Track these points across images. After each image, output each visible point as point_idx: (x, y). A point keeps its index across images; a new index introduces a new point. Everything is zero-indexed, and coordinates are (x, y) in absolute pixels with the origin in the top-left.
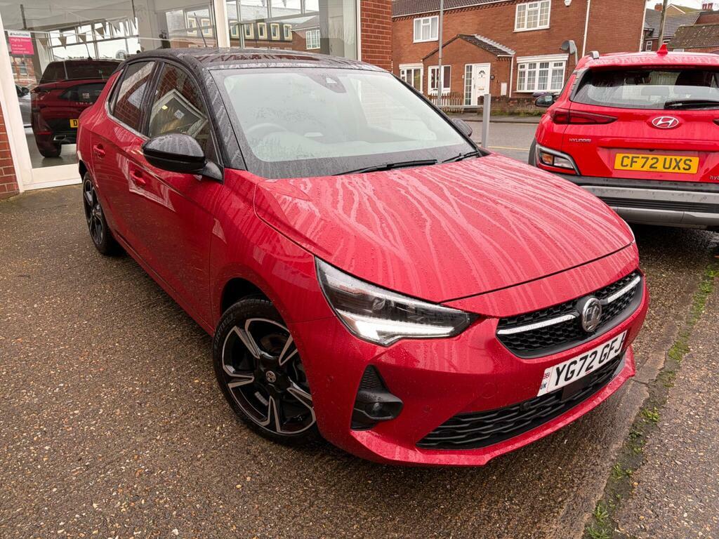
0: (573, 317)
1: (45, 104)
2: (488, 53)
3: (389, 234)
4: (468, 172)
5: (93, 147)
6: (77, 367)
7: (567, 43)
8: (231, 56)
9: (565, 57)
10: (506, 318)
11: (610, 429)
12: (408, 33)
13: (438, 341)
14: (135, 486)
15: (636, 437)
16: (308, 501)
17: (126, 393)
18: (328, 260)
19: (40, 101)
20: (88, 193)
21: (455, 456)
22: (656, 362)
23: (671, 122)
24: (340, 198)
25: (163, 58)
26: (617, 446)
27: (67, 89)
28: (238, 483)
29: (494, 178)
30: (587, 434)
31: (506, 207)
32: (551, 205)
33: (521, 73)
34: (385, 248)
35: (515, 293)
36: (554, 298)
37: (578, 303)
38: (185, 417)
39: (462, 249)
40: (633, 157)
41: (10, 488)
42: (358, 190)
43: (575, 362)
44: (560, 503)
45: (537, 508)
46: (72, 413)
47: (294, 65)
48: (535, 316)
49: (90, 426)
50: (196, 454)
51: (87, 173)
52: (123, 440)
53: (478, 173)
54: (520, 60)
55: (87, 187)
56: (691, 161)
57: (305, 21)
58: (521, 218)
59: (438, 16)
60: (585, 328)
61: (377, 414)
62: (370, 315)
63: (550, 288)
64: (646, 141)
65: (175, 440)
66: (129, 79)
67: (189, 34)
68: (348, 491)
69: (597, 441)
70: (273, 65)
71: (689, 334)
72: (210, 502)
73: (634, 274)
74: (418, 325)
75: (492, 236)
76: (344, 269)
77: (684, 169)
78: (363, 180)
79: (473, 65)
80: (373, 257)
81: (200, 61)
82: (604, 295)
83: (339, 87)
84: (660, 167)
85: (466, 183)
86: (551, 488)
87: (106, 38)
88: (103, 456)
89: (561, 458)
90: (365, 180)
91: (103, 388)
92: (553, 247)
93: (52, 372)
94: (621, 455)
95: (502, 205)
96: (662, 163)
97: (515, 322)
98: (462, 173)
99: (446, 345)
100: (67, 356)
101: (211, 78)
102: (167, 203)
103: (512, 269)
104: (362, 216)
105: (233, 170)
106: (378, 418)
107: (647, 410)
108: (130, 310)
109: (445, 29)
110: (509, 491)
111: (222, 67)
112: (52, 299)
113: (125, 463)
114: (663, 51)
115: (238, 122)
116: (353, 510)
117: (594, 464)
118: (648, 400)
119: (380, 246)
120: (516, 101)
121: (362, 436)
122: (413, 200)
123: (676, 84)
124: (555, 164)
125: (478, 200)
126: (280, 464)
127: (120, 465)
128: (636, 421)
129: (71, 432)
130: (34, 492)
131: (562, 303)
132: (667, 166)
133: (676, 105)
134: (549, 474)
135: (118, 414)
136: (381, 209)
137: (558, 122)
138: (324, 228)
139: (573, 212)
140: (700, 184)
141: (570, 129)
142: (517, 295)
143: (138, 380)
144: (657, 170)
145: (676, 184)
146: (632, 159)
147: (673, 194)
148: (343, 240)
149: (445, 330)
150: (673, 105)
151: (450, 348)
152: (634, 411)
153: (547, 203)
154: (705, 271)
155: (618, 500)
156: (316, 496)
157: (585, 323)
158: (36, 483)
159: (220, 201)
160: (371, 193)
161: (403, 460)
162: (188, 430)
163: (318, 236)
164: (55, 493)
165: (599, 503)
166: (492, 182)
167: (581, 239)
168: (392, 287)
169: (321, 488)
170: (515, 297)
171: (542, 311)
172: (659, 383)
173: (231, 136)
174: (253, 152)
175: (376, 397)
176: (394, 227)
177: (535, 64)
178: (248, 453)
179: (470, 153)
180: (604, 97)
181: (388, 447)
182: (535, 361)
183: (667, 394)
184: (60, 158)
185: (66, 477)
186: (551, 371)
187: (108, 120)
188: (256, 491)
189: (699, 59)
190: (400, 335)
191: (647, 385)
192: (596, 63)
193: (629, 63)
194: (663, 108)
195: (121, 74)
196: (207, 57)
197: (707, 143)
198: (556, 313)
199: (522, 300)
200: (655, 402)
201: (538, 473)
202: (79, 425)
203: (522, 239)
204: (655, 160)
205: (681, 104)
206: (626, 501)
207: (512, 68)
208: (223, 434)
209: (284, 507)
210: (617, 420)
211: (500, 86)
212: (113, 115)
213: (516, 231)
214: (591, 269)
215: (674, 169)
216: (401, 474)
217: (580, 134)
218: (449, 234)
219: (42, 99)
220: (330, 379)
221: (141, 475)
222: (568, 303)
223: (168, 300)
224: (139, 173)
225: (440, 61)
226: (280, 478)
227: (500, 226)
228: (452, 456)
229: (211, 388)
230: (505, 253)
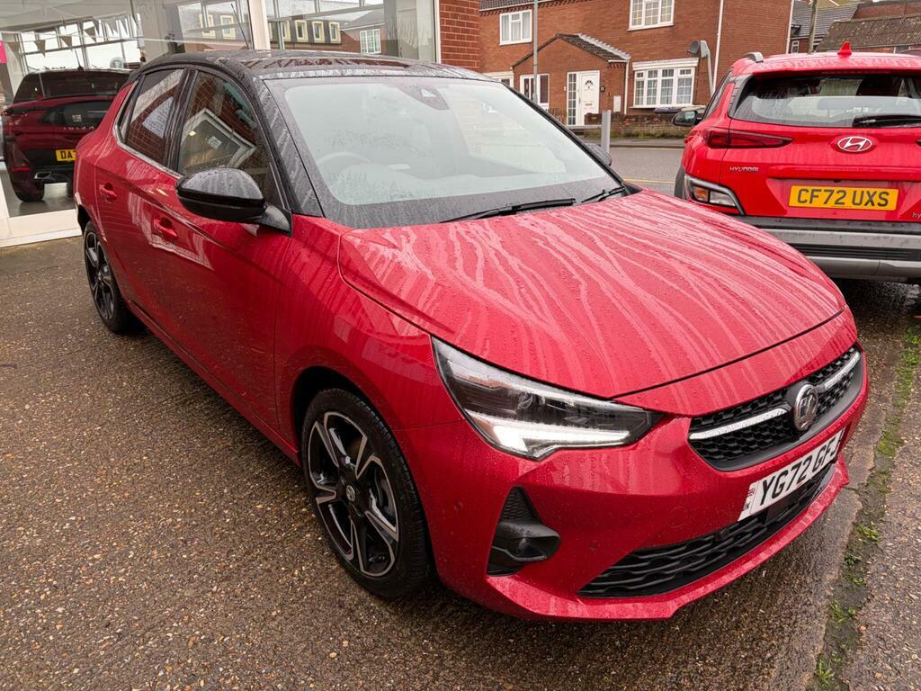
0: (784, 411)
1: (21, 129)
2: (595, 57)
3: (532, 303)
4: (621, 215)
5: (98, 188)
6: (93, 492)
7: (696, 44)
8: (291, 61)
9: (694, 62)
10: (700, 416)
11: (819, 555)
12: (493, 32)
13: (607, 451)
14: (189, 661)
15: (853, 565)
16: (431, 673)
17: (163, 526)
18: (451, 342)
19: (15, 126)
20: (91, 250)
21: (629, 606)
22: (863, 460)
23: (862, 144)
24: (458, 253)
25: (195, 64)
26: (832, 577)
27: (50, 110)
28: (332, 651)
29: (656, 223)
30: (790, 563)
31: (682, 262)
32: (738, 258)
33: (638, 83)
34: (529, 323)
35: (710, 382)
36: (760, 386)
37: (788, 392)
38: (249, 557)
39: (633, 322)
40: (813, 191)
41: (12, 672)
42: (479, 242)
43: (786, 473)
44: (769, 660)
45: (740, 668)
46: (90, 558)
47: (377, 73)
48: (736, 412)
49: (118, 575)
50: (271, 611)
51: (89, 222)
52: (166, 594)
53: (634, 216)
54: (637, 66)
55: (90, 243)
56: (887, 194)
57: (358, 17)
58: (704, 276)
59: (531, 11)
60: (797, 425)
61: (523, 552)
62: (515, 417)
63: (753, 373)
64: (832, 169)
65: (238, 591)
66: (147, 93)
67: (205, 35)
68: (484, 656)
69: (805, 572)
70: (349, 72)
71: (899, 421)
72: (295, 679)
73: (852, 350)
74: (582, 430)
75: (671, 303)
76: (475, 353)
77: (879, 204)
78: (485, 228)
79: (578, 73)
80: (515, 336)
81: (250, 67)
82: (819, 379)
83: (438, 103)
84: (848, 203)
85: (623, 230)
86: (754, 640)
87: (99, 40)
88: (139, 619)
89: (761, 597)
90: (488, 227)
91: (131, 521)
92: (753, 317)
93: (57, 500)
94: (839, 590)
95: (676, 259)
96: (850, 197)
97: (712, 421)
98: (614, 216)
99: (621, 458)
100: (77, 477)
101: (267, 90)
102: (201, 259)
103: (702, 347)
104: (491, 277)
105: (305, 217)
106: (525, 559)
107: (862, 526)
108: (159, 409)
109: (541, 26)
110: (700, 646)
111: (281, 75)
112: (50, 396)
113: (171, 628)
114: (846, 51)
115: (308, 151)
116: (494, 683)
117: (805, 604)
118: (861, 512)
119: (523, 321)
120: (633, 120)
121: (503, 584)
122: (556, 255)
123: (857, 94)
124: (712, 201)
125: (643, 253)
126: (386, 621)
127: (166, 632)
128: (850, 542)
129: (93, 585)
130: (47, 675)
131: (769, 394)
132: (857, 201)
133: (867, 121)
134: (749, 619)
135: (155, 557)
136: (516, 268)
137: (713, 146)
138: (441, 297)
139: (766, 267)
140: (900, 224)
141: (731, 155)
142: (713, 385)
143: (178, 508)
144: (845, 206)
145: (869, 225)
146: (812, 193)
147: (866, 238)
148: (470, 313)
149: (618, 436)
150: (864, 122)
151: (626, 461)
152: (846, 528)
153: (733, 256)
154: (906, 336)
155: (843, 651)
156: (441, 664)
157: (797, 418)
158: (48, 663)
159: (289, 261)
160: (499, 247)
161: (560, 615)
162: (255, 576)
163: (434, 308)
164: (76, 677)
165: (819, 657)
166: (654, 228)
167: (785, 304)
168: (544, 378)
169: (446, 652)
170: (710, 387)
171: (745, 405)
172: (871, 488)
173: (299, 171)
174: (331, 191)
175: (522, 530)
176: (537, 293)
177: (656, 72)
178: (341, 607)
179: (616, 189)
180: (774, 112)
181: (540, 598)
182: (738, 474)
183: (884, 502)
184: (44, 202)
185: (91, 651)
186: (757, 487)
187: (119, 150)
188: (357, 661)
189: (894, 61)
190: (558, 444)
191: (856, 491)
192: (762, 68)
193: (805, 67)
194: (851, 126)
195: (136, 87)
196: (259, 62)
197: (909, 170)
198: (762, 407)
199: (720, 391)
200: (870, 514)
201: (734, 619)
202: (102, 576)
203: (711, 307)
204: (841, 194)
205: (874, 121)
206: (854, 654)
207: (627, 77)
208: (303, 581)
209: (400, 683)
210: (826, 541)
211: (612, 100)
212: (126, 143)
213: (701, 295)
214: (801, 344)
215: (866, 204)
216: (551, 627)
217: (744, 160)
218: (613, 300)
219: (17, 123)
220: (459, 507)
221: (195, 644)
222: (776, 393)
223: (210, 393)
224: (167, 222)
225: (535, 68)
226: (389, 640)
227: (677, 288)
228: (626, 605)
229: (281, 516)
230: (690, 325)
